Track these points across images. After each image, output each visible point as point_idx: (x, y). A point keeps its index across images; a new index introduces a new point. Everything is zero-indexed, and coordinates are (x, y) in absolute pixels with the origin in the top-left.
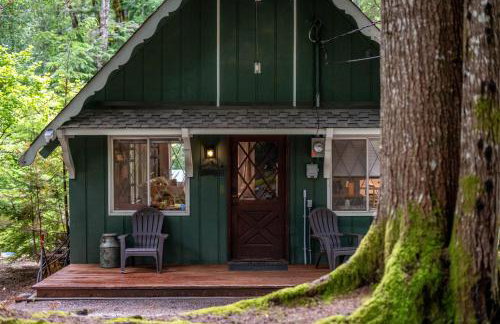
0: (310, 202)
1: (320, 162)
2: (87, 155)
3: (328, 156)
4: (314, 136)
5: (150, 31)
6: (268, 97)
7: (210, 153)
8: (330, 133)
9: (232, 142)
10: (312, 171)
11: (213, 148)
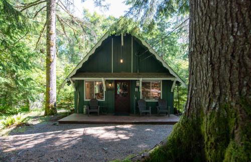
0: (136, 98)
1: (138, 87)
2: (79, 85)
3: (141, 86)
4: (137, 80)
5: (93, 52)
6: (124, 69)
7: (110, 85)
8: (141, 79)
9: (116, 82)
10: (136, 90)
11: (111, 83)
